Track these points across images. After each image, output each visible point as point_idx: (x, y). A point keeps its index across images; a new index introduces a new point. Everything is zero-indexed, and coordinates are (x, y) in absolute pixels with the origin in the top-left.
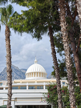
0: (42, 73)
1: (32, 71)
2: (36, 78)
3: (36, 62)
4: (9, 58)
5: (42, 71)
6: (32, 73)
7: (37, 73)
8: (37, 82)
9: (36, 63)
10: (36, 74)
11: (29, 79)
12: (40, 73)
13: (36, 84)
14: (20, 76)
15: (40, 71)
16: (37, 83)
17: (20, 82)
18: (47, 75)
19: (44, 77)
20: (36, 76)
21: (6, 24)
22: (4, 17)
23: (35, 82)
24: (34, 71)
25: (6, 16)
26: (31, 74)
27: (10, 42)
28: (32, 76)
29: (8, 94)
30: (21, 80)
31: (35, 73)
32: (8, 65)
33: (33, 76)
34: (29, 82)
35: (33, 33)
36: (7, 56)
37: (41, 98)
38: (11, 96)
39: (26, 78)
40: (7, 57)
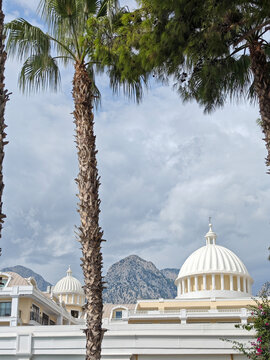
0: (235, 278)
1: (200, 271)
2: (213, 293)
3: (211, 240)
4: (88, 184)
5: (235, 270)
6: (200, 277)
7: (218, 276)
8: (218, 308)
9: (211, 243)
10: (213, 279)
11: (187, 296)
12: (227, 277)
13: (214, 313)
14: (160, 292)
15: (228, 269)
16: (216, 311)
17: (157, 309)
18: (252, 283)
19: (242, 290)
20: (213, 286)
21: (76, 55)
22: (67, 21)
23: (209, 308)
24: (207, 270)
25: (72, 17)
26: (196, 279)
27: (92, 124)
28: (200, 289)
29: (85, 331)
30: (162, 300)
31: (209, 276)
32: (85, 214)
33: (204, 286)
34: (188, 309)
35: (186, 82)
36: (80, 178)
37: (232, 355)
38: (100, 339)
39: (179, 296)
40: (82, 180)
